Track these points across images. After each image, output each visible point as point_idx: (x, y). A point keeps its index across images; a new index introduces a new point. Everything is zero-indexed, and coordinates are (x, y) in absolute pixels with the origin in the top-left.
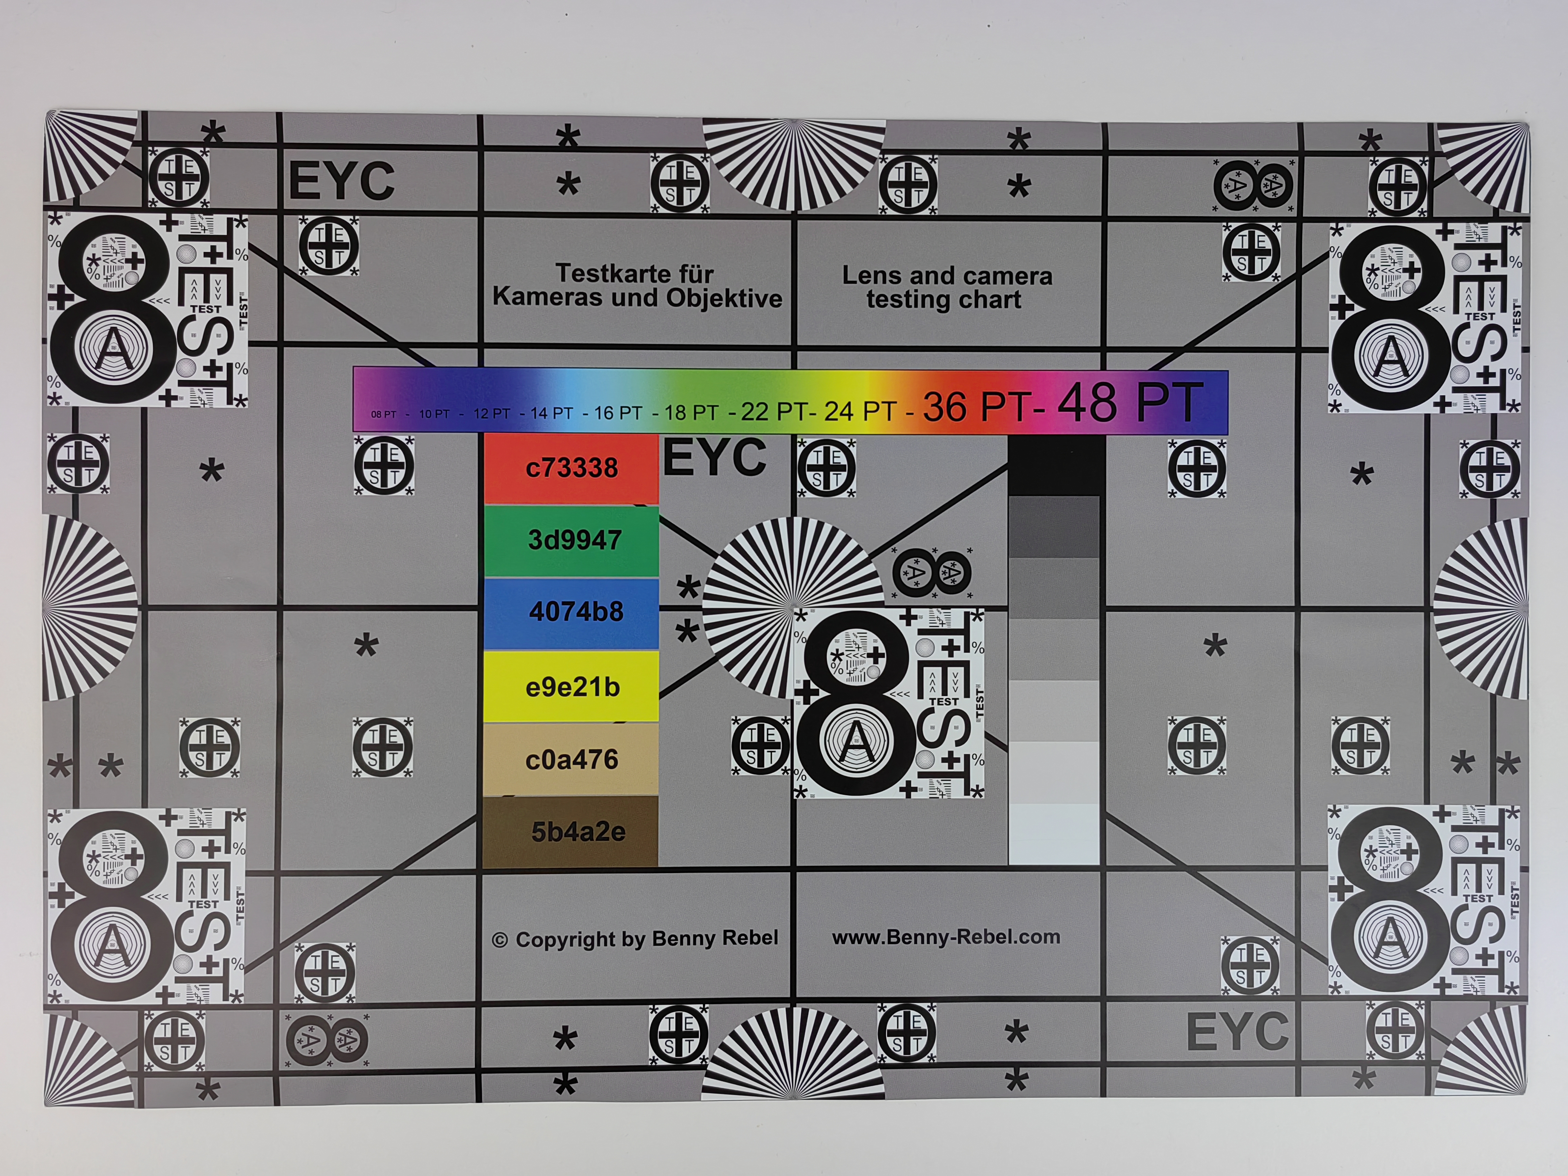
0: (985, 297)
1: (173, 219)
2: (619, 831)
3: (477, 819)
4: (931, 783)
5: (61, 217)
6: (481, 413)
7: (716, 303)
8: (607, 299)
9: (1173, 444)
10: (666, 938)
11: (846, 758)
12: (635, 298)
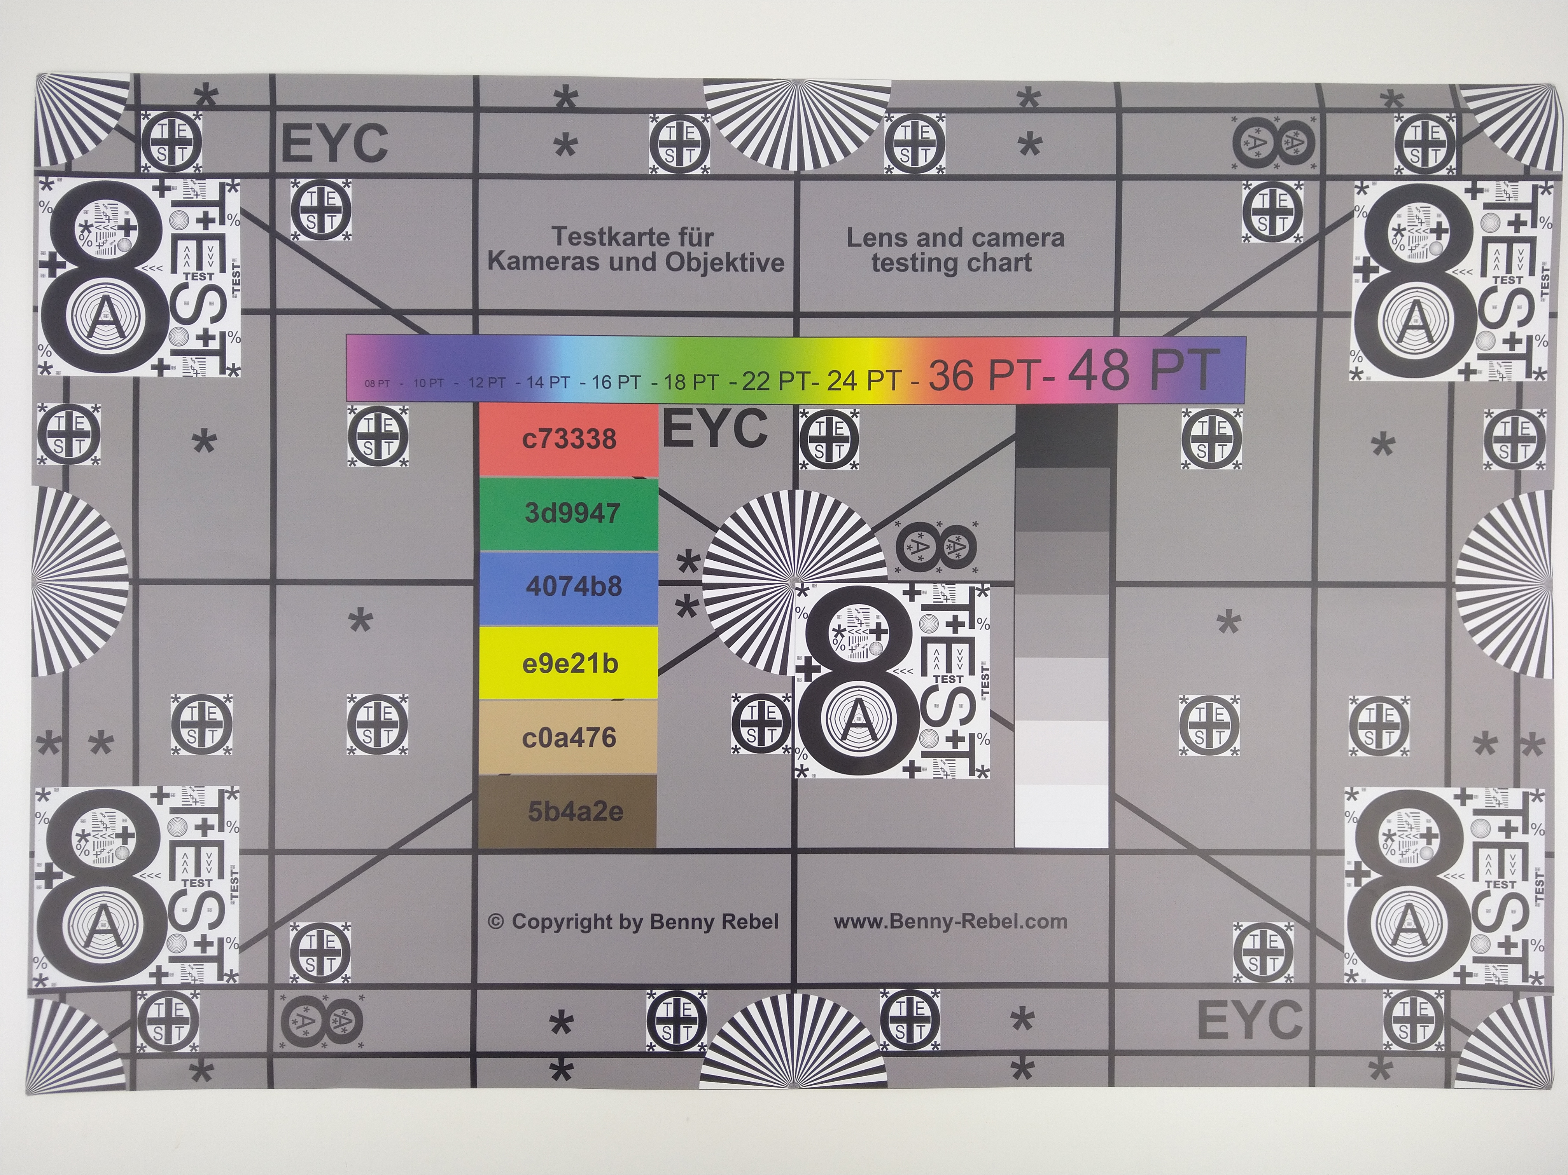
0: (994, 260)
1: (166, 184)
2: (616, 810)
3: (473, 797)
4: (935, 763)
5: (53, 183)
6: (476, 382)
7: (717, 267)
8: (604, 263)
9: (1187, 413)
10: (664, 921)
11: (848, 737)
12: (633, 262)
